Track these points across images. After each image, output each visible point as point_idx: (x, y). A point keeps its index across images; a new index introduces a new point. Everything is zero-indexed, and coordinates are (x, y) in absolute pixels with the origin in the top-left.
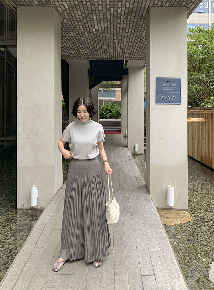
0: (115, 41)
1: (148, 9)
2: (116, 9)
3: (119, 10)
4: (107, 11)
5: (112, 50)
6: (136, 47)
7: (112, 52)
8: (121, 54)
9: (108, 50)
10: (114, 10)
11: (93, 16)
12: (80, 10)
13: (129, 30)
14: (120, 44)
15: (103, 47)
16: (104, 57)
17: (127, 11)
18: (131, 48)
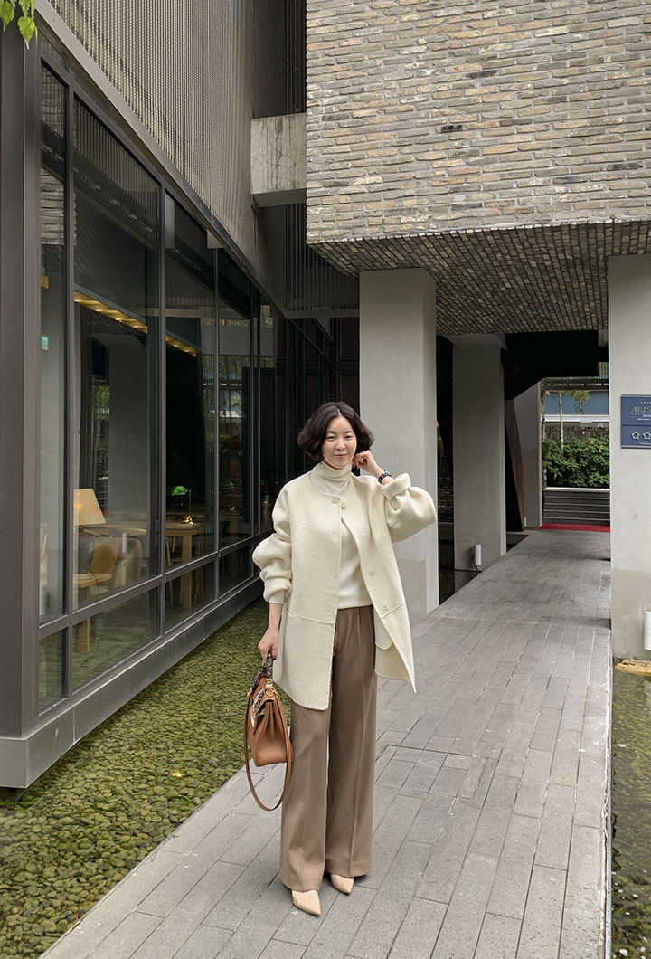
0: (555, 302)
1: (604, 258)
2: (540, 263)
3: (548, 263)
4: (523, 265)
5: (554, 315)
7: (555, 318)
8: (578, 320)
9: (543, 315)
11: (498, 272)
12: (472, 268)
14: (567, 305)
16: (539, 328)
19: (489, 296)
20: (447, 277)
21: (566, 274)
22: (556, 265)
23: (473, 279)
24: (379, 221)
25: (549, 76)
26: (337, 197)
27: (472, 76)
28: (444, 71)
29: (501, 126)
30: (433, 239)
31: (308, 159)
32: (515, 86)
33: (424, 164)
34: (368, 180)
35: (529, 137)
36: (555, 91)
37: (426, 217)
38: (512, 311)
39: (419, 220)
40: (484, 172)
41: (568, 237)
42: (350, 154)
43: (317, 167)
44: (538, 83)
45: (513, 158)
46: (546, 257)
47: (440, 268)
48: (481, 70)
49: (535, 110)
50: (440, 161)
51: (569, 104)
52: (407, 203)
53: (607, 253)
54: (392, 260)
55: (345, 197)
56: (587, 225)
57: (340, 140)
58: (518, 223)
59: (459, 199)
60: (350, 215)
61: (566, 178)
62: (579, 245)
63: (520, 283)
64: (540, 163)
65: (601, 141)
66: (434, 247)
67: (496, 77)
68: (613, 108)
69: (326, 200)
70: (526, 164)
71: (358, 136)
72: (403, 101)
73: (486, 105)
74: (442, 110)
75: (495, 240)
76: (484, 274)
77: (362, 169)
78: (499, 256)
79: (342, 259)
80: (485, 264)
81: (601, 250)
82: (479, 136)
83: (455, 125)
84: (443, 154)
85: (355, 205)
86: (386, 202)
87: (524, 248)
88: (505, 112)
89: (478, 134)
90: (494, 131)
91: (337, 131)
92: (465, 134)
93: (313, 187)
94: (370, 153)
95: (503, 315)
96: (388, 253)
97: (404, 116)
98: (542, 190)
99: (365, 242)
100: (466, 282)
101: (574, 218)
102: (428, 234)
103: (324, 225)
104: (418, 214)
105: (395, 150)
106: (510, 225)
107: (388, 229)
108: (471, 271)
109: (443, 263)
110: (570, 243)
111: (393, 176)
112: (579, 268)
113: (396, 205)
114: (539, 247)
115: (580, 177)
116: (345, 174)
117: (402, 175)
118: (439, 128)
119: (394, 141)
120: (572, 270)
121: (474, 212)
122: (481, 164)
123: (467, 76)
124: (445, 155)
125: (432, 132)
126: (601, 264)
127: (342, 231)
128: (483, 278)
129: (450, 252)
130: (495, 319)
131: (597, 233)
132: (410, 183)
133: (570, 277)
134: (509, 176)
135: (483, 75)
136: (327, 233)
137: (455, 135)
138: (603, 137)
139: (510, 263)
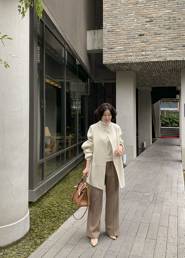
0: (166, 79)
4: (159, 70)
5: (166, 83)
8: (172, 84)
9: (163, 83)
10: (163, 70)
11: (152, 72)
14: (169, 80)
15: (159, 82)
16: (161, 86)
17: (170, 70)
19: (149, 78)
20: (139, 73)
21: (170, 72)
22: (168, 70)
23: (146, 73)
24: (122, 58)
25: (167, 23)
26: (111, 52)
27: (147, 22)
28: (139, 20)
29: (154, 35)
30: (137, 63)
31: (103, 42)
32: (158, 25)
33: (134, 44)
34: (119, 48)
35: (162, 38)
36: (168, 26)
37: (135, 57)
38: (155, 81)
39: (133, 58)
40: (150, 46)
41: (171, 63)
42: (115, 41)
43: (106, 44)
44: (164, 24)
45: (157, 43)
46: (165, 68)
47: (138, 70)
48: (149, 20)
49: (163, 31)
50: (138, 43)
51: (172, 30)
52: (130, 54)
53: (181, 68)
54: (125, 68)
55: (113, 52)
56: (176, 60)
57: (112, 37)
58: (159, 60)
59: (143, 53)
60: (115, 56)
61: (171, 49)
62: (174, 65)
63: (158, 75)
64: (164, 45)
65: (180, 39)
66: (136, 65)
67: (153, 22)
68: (183, 31)
69: (108, 53)
70: (161, 45)
71: (117, 36)
72: (129, 28)
73: (150, 29)
74: (139, 30)
75: (153, 64)
76: (149, 72)
77: (118, 45)
78: (153, 68)
79: (112, 68)
80: (149, 70)
81: (179, 67)
82: (149, 37)
83: (142, 34)
84: (139, 42)
85: (116, 54)
86: (124, 53)
87: (160, 66)
88: (155, 31)
89: (148, 37)
90: (152, 36)
91: (111, 35)
92: (145, 37)
93: (105, 49)
94: (120, 41)
95: (152, 82)
96: (124, 67)
97: (129, 32)
98: (165, 51)
99: (119, 64)
100: (144, 74)
101: (173, 59)
102: (135, 62)
103: (108, 59)
104: (133, 57)
105: (127, 40)
106: (157, 60)
107: (125, 60)
108: (145, 71)
109: (139, 69)
110: (172, 65)
111: (126, 47)
112: (173, 71)
113: (127, 54)
114: (164, 66)
115: (175, 48)
116: (113, 46)
117: (128, 47)
118: (138, 35)
119: (126, 38)
120: (172, 72)
121: (147, 57)
122: (149, 44)
123: (145, 22)
124: (140, 42)
125: (136, 36)
126: (179, 70)
127: (112, 61)
128: (148, 73)
129: (140, 66)
130: (150, 83)
131: (179, 62)
132: (130, 49)
133: (171, 73)
134: (156, 48)
135: (150, 22)
136: (108, 61)
137: (142, 37)
138: (180, 38)
139: (156, 69)
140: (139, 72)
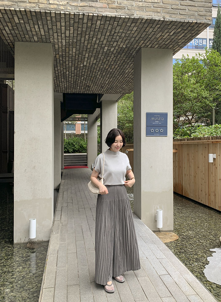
1: (138, 49)
2: (109, 48)
3: (112, 49)
4: (101, 49)
5: (92, 84)
6: (116, 82)
7: (92, 86)
8: (99, 88)
10: (107, 49)
11: (86, 53)
12: (76, 48)
13: (115, 67)
15: (84, 82)
16: (82, 91)
17: (119, 50)
18: (111, 83)
20: (60, 53)
21: (114, 59)
37: (65, 2)
38: (77, 80)
39: (61, 3)
46: (115, 44)
47: (60, 45)
53: (142, 45)
62: (135, 37)
63: (91, 62)
66: (65, 26)
75: (101, 24)
78: (94, 39)
80: (84, 46)
81: (142, 42)
96: (36, 27)
99: (26, 14)
100: (67, 59)
101: (146, 15)
108: (74, 50)
110: (134, 34)
112: (123, 54)
114: (117, 36)
120: (119, 56)
121: (93, 4)
127: (10, 3)
128: (77, 57)
129: (72, 31)
130: (68, 85)
140: (62, 50)
